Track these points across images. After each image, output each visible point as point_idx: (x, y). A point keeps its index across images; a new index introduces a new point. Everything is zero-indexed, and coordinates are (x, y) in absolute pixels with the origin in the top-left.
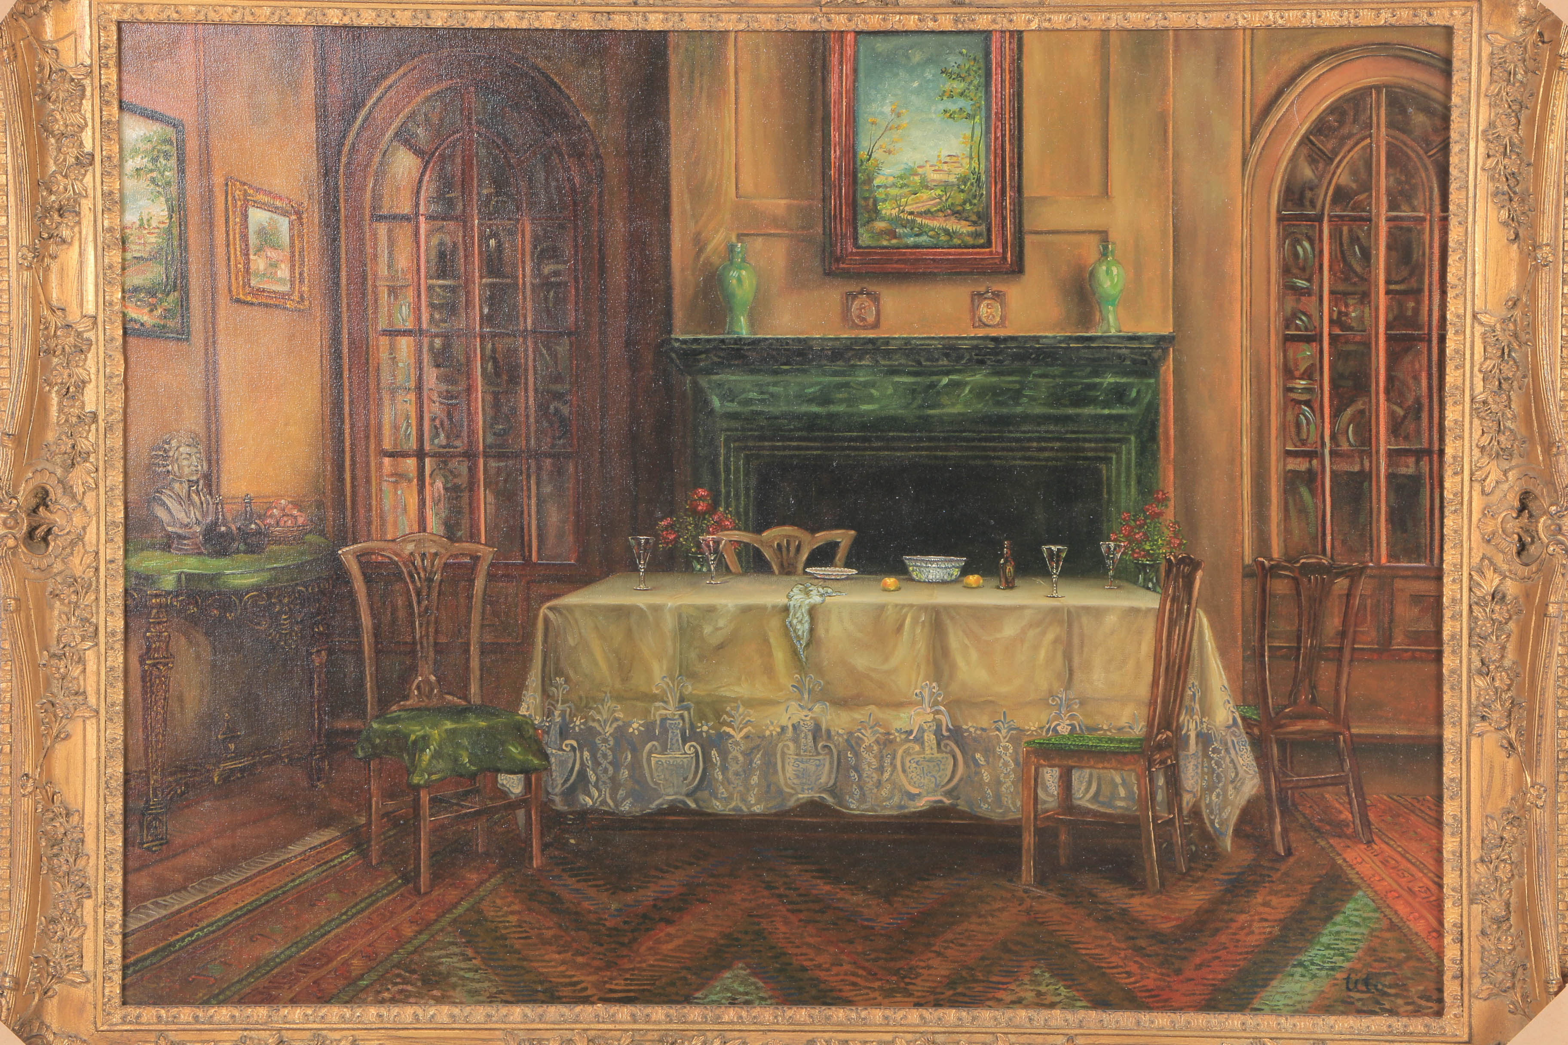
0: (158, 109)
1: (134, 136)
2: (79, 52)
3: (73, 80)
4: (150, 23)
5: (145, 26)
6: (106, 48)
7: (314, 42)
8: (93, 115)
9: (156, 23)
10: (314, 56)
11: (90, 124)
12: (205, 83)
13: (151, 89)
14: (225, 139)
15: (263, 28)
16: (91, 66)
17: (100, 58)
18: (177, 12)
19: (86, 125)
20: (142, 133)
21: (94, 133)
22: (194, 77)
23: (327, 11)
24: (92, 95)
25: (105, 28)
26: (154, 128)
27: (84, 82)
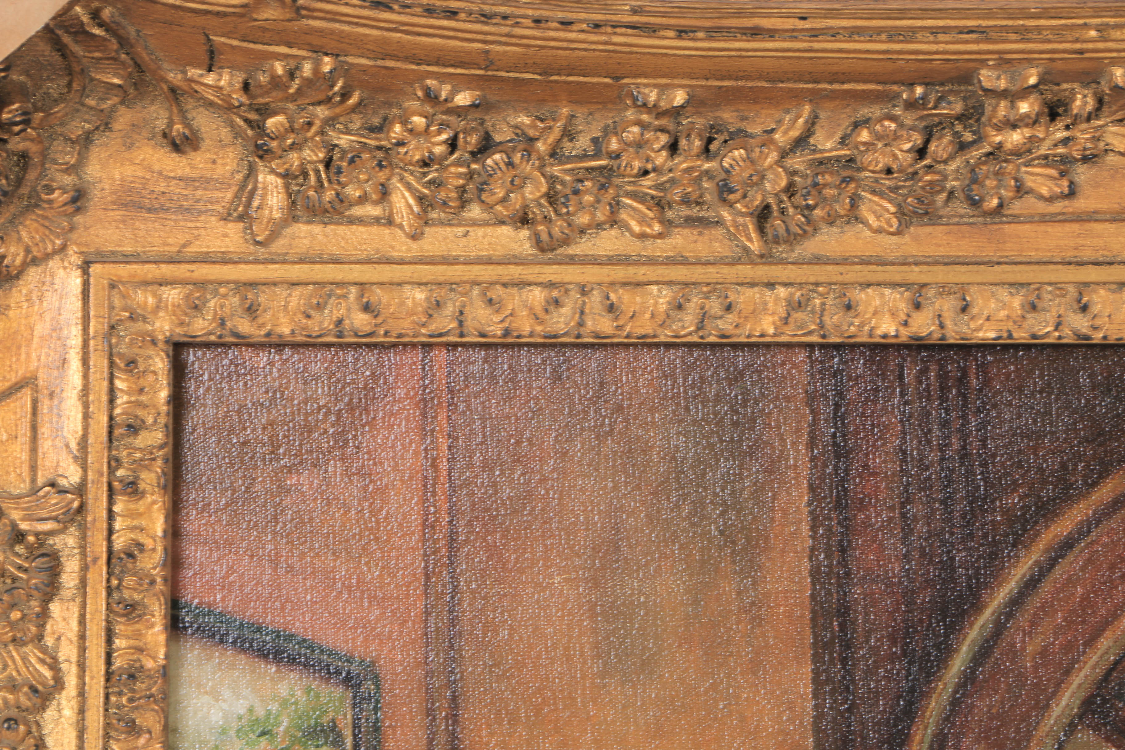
0: (297, 628)
1: (216, 717)
2: (45, 445)
3: (19, 537)
4: (280, 346)
5: (263, 358)
6: (133, 429)
7: (811, 399)
8: (82, 650)
9: (296, 346)
10: (812, 444)
11: (71, 681)
12: (452, 539)
13: (275, 563)
14: (514, 721)
15: (646, 357)
16: (81, 490)
17: (114, 463)
18: (366, 308)
19: (59, 684)
20: (241, 707)
21: (82, 711)
22: (416, 519)
23: (860, 296)
24: (83, 583)
25: (131, 363)
26: (283, 689)
27: (57, 542)
